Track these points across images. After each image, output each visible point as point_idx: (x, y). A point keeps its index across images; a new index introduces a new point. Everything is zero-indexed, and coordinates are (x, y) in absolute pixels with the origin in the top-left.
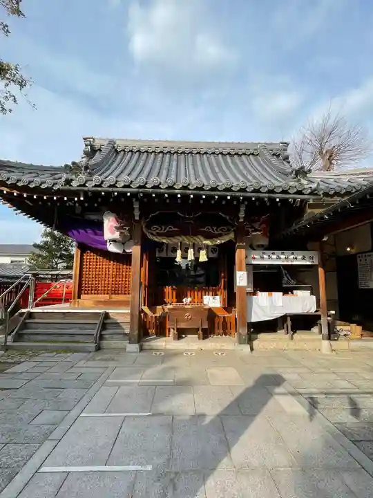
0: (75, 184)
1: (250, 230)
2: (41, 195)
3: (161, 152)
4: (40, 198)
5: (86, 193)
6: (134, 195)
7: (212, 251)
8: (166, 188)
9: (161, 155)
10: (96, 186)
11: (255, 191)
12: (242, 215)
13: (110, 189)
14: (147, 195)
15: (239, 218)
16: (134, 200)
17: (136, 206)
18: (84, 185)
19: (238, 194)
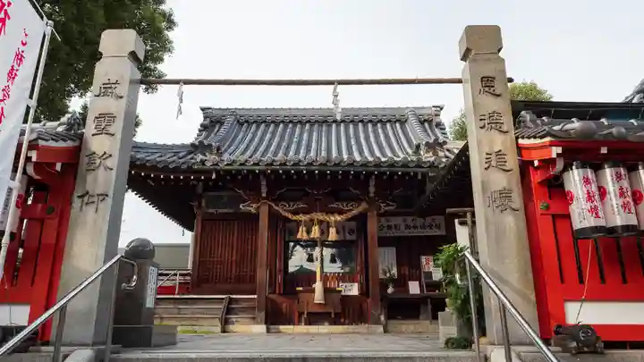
0: (208, 164)
1: (382, 205)
2: (169, 174)
3: (291, 122)
4: (177, 178)
5: (218, 172)
6: (263, 172)
7: (349, 233)
8: (293, 165)
9: (290, 125)
10: (227, 165)
11: (375, 166)
12: (372, 189)
13: (241, 167)
14: (275, 172)
15: (369, 193)
16: (261, 177)
17: (264, 183)
18: (217, 164)
19: (360, 169)
